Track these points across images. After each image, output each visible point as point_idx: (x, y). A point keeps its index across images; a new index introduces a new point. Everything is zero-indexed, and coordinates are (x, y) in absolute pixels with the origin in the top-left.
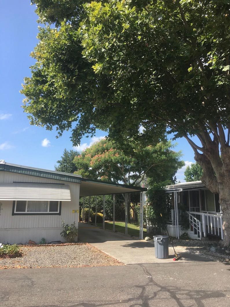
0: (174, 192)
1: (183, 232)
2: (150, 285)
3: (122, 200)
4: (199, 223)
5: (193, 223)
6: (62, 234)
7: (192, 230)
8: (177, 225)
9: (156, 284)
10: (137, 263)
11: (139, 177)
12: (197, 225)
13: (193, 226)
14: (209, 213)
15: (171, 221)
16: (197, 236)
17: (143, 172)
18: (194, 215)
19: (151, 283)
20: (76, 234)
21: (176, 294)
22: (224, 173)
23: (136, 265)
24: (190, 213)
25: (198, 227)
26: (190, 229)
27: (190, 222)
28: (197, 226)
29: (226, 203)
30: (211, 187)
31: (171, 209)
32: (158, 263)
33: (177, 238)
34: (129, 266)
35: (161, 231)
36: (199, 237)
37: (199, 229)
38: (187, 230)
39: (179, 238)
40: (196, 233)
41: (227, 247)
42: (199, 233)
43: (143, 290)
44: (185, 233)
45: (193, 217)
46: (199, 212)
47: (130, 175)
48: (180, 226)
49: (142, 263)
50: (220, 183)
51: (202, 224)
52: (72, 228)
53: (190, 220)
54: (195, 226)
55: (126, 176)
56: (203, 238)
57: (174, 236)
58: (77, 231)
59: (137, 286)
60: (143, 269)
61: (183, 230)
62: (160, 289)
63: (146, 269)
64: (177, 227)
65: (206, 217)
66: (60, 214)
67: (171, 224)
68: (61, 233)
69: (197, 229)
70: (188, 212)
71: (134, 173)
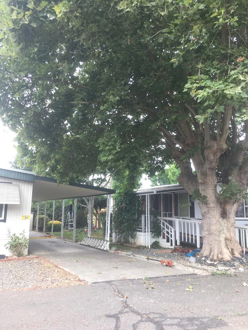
0: (146, 194)
1: (154, 240)
2: (126, 312)
3: (84, 206)
4: (173, 230)
5: (166, 229)
6: (7, 246)
7: (164, 238)
8: (148, 232)
9: (134, 312)
10: (105, 281)
11: (104, 180)
12: (169, 231)
13: (165, 233)
14: (182, 219)
15: (141, 228)
16: (169, 244)
17: (109, 174)
18: (166, 221)
19: (127, 310)
20: (25, 246)
21: (163, 325)
22: (206, 172)
23: (104, 283)
24: (162, 219)
25: (171, 235)
26: (162, 237)
27: (162, 229)
28: (170, 233)
29: (207, 206)
30: (189, 188)
31: (142, 214)
32: (131, 279)
33: (148, 247)
34: (94, 285)
35: (129, 239)
36: (172, 245)
37: (171, 237)
38: (158, 238)
39: (149, 247)
40: (168, 241)
41: (208, 256)
42: (171, 240)
43: (117, 322)
44: (156, 241)
45: (166, 223)
46: (172, 217)
47: (94, 178)
48: (151, 233)
49: (111, 280)
50: (201, 183)
51: (175, 231)
52: (21, 238)
53: (162, 226)
54: (168, 233)
55: (89, 178)
56: (176, 247)
57: (144, 246)
58: (27, 242)
59: (108, 316)
60: (113, 289)
61: (154, 237)
62: (139, 318)
63: (117, 288)
64: (148, 235)
65: (180, 223)
66: (4, 221)
67: (141, 231)
68: (5, 245)
69: (170, 236)
70: (159, 218)
71: (98, 175)
